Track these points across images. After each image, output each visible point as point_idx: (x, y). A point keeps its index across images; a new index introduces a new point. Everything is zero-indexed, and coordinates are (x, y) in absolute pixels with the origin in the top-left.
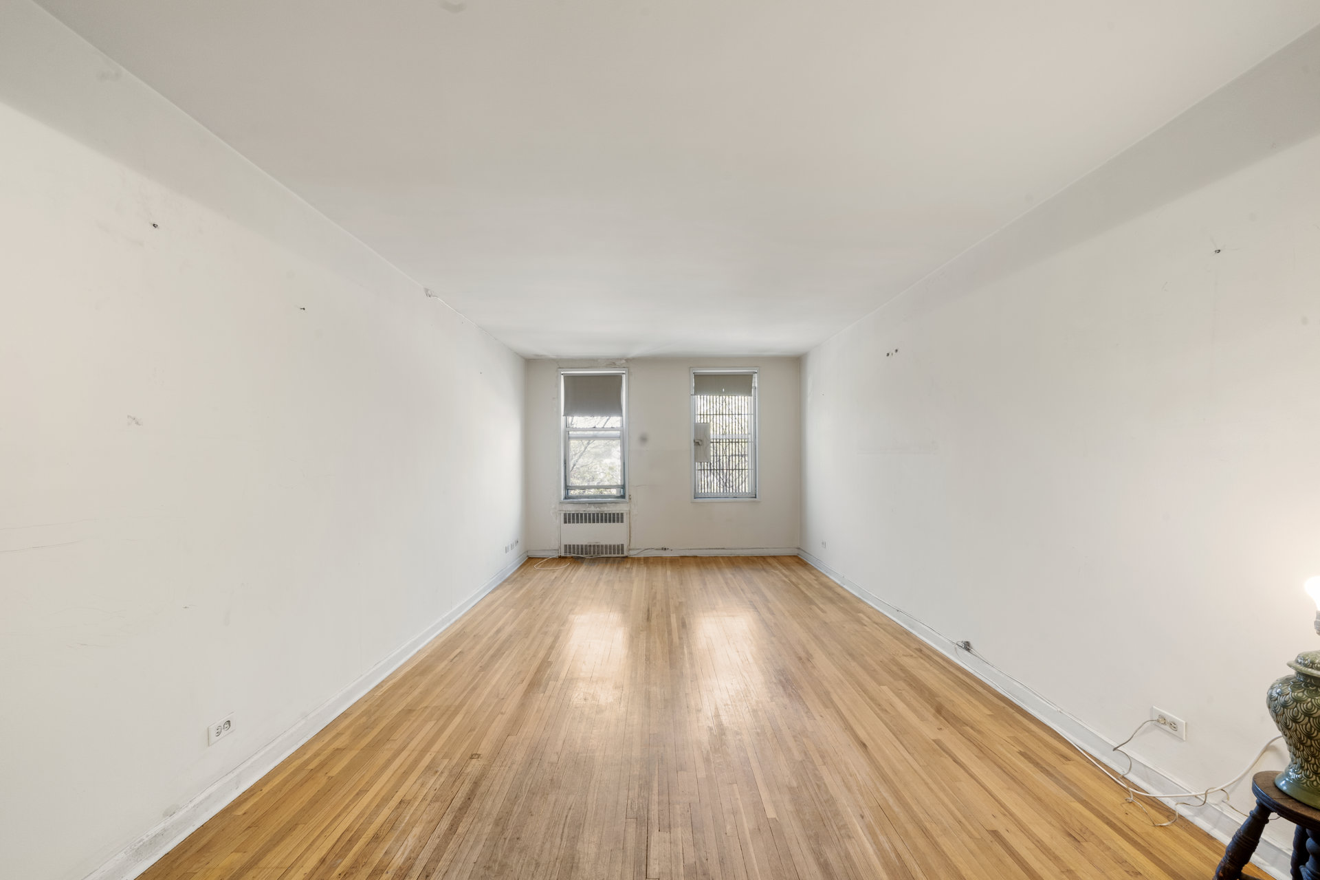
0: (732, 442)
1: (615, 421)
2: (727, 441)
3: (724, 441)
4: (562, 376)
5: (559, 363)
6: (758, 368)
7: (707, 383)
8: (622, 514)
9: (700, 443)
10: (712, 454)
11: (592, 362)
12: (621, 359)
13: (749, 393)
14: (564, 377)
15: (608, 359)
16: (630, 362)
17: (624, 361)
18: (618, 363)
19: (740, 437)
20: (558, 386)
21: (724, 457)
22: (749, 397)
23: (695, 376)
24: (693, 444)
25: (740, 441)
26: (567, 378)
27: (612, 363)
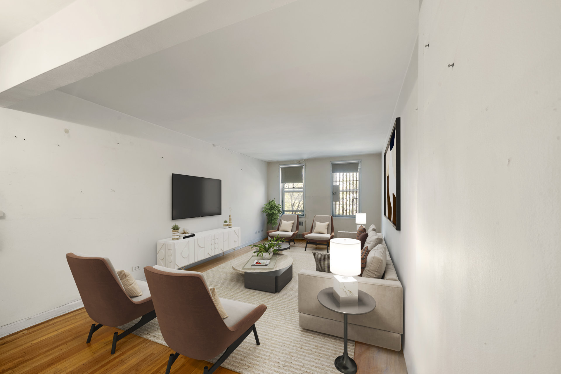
0: (349, 193)
1: (300, 185)
2: (347, 192)
3: (346, 192)
4: (281, 168)
5: (279, 163)
6: (361, 160)
7: (338, 167)
8: (303, 222)
9: (335, 193)
10: (340, 198)
11: (291, 162)
12: (302, 160)
13: (357, 171)
14: (282, 168)
15: (297, 160)
16: (306, 161)
17: (304, 161)
18: (301, 161)
19: (353, 191)
20: (279, 172)
21: (346, 199)
22: (357, 173)
23: (333, 165)
24: (331, 193)
25: (353, 192)
26: (283, 168)
27: (299, 162)
